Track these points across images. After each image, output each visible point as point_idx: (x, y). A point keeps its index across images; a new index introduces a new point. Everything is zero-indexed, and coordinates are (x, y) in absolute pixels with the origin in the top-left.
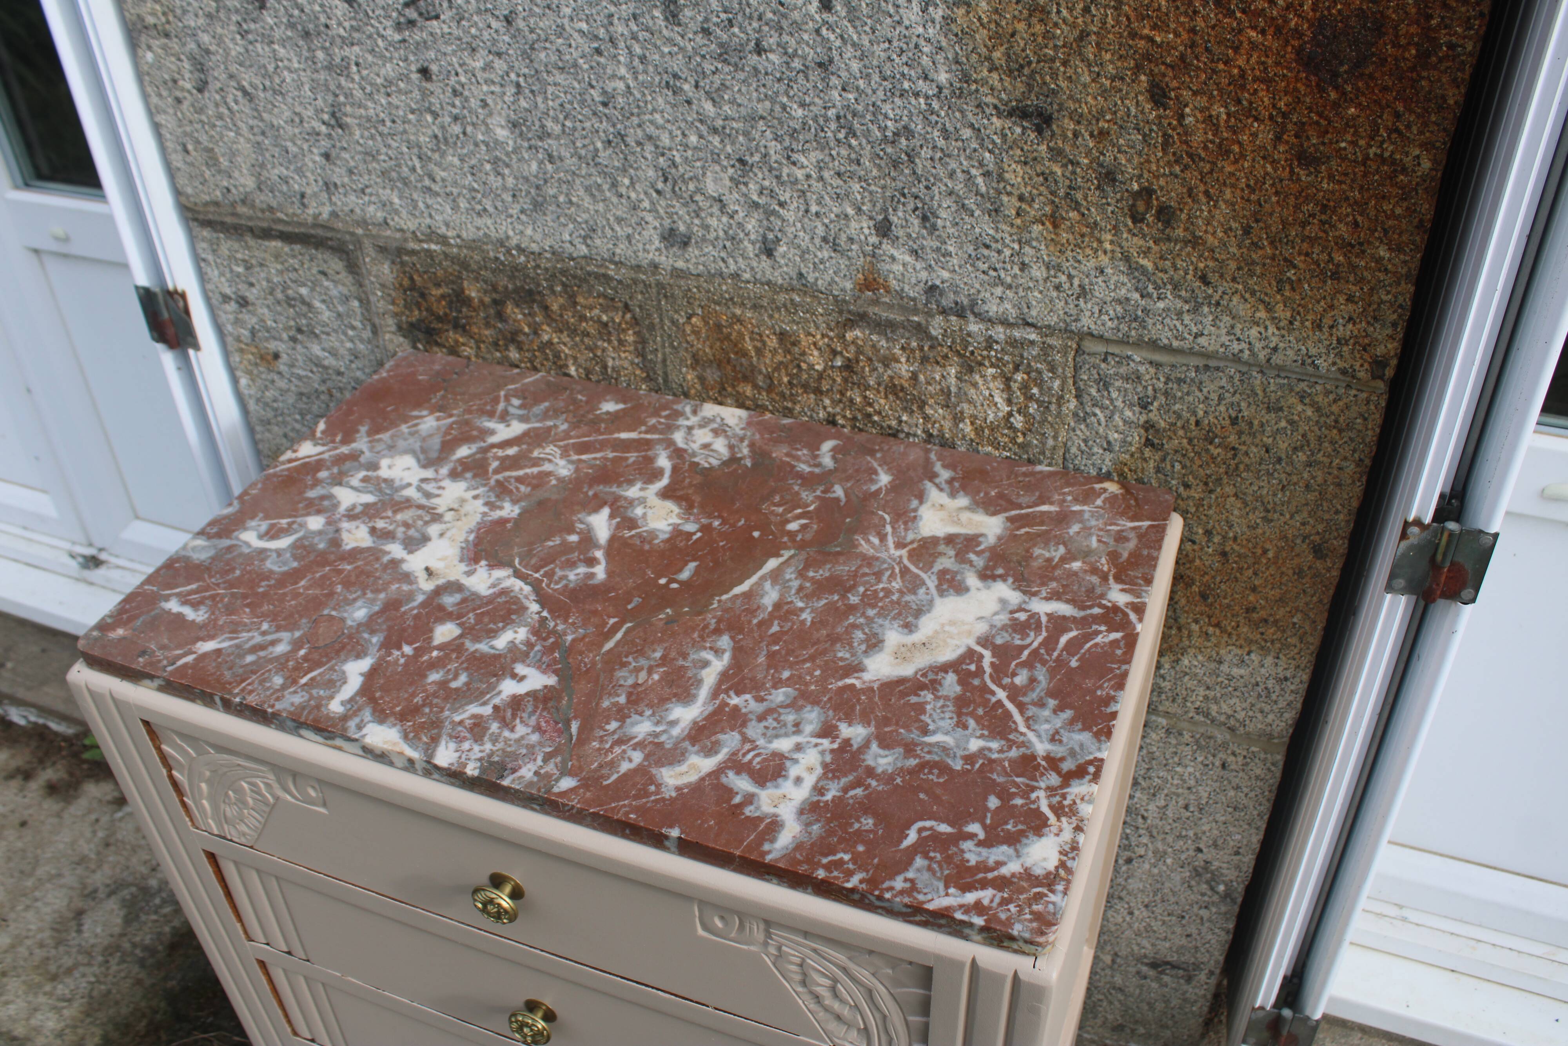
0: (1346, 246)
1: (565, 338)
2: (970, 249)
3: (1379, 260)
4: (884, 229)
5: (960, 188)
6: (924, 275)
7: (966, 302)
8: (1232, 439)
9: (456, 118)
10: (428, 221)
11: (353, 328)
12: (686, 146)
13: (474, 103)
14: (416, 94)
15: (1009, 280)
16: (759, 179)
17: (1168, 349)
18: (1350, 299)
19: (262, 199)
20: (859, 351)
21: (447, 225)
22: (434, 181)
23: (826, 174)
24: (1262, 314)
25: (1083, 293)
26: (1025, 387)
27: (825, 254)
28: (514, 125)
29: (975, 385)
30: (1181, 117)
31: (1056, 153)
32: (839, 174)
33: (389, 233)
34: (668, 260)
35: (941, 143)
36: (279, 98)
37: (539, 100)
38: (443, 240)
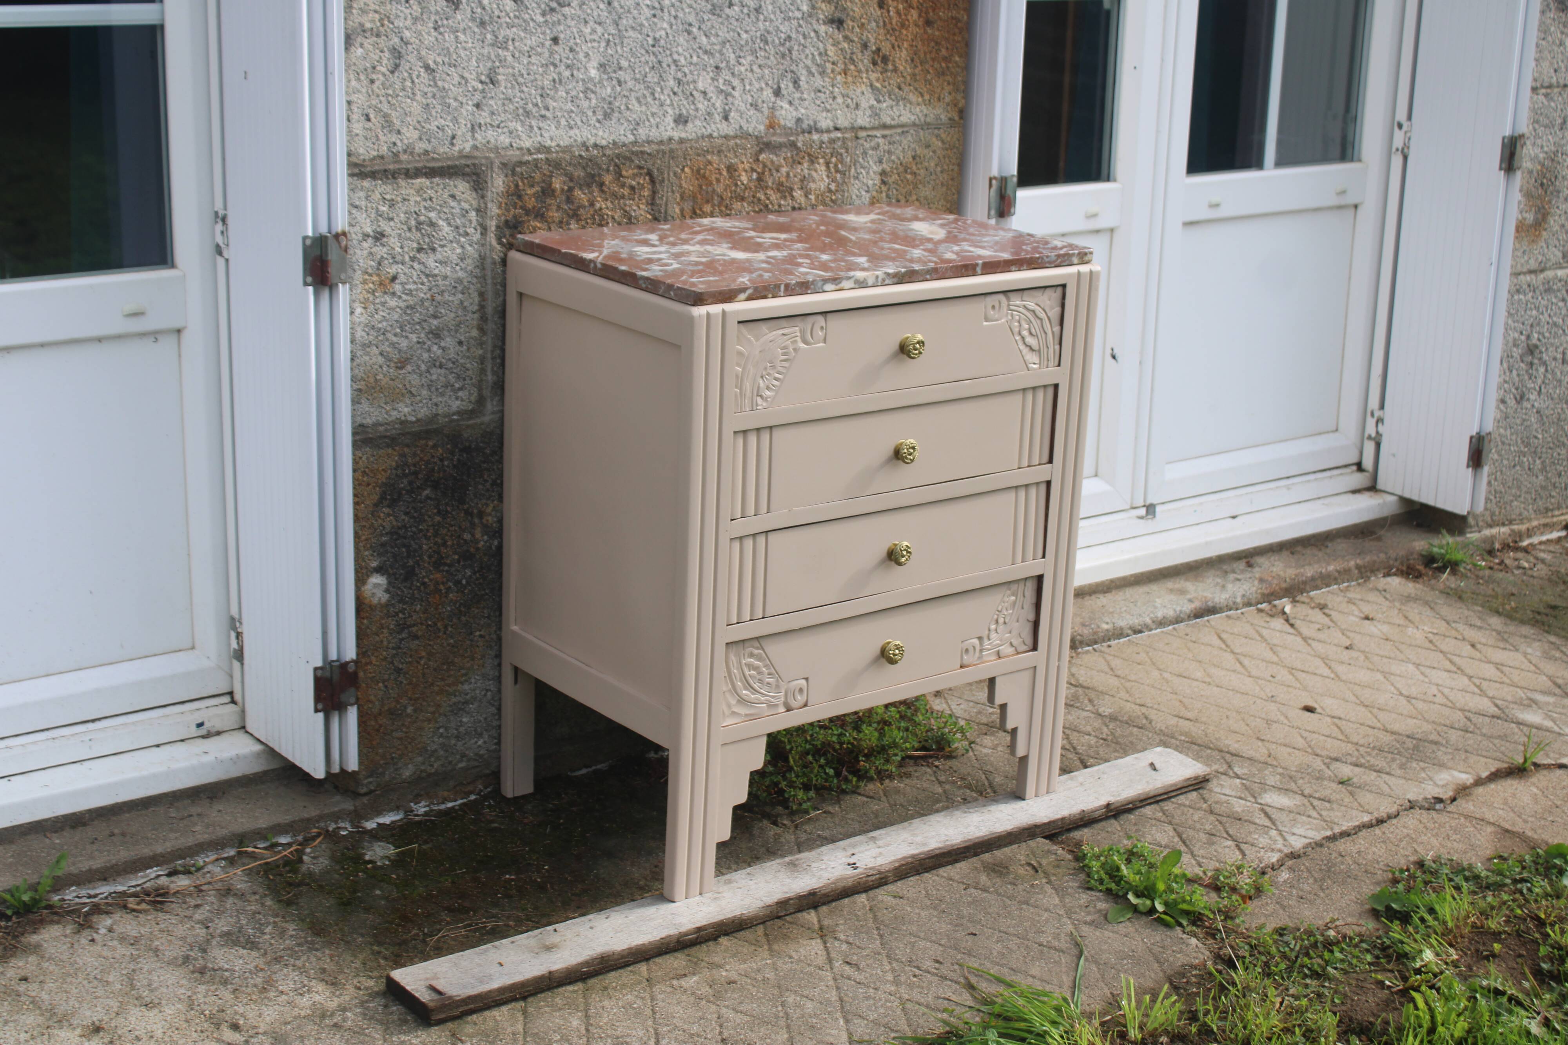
0: (945, 59)
1: (609, 204)
2: (812, 95)
3: (956, 62)
4: (777, 93)
5: (809, 62)
6: (794, 114)
7: (812, 123)
8: (914, 168)
9: (568, 67)
10: (539, 139)
11: (467, 234)
12: (691, 63)
13: (581, 56)
14: (547, 54)
15: (828, 107)
16: (725, 75)
17: (891, 127)
18: (949, 84)
19: (420, 147)
20: (765, 166)
21: (552, 139)
22: (548, 110)
23: (755, 68)
24: (920, 99)
25: (857, 106)
26: (836, 166)
27: (752, 112)
28: (602, 66)
29: (816, 171)
30: (888, 11)
31: (846, 38)
32: (760, 66)
33: (511, 152)
34: (677, 134)
35: (803, 41)
36: (453, 69)
37: (619, 48)
38: (548, 150)
